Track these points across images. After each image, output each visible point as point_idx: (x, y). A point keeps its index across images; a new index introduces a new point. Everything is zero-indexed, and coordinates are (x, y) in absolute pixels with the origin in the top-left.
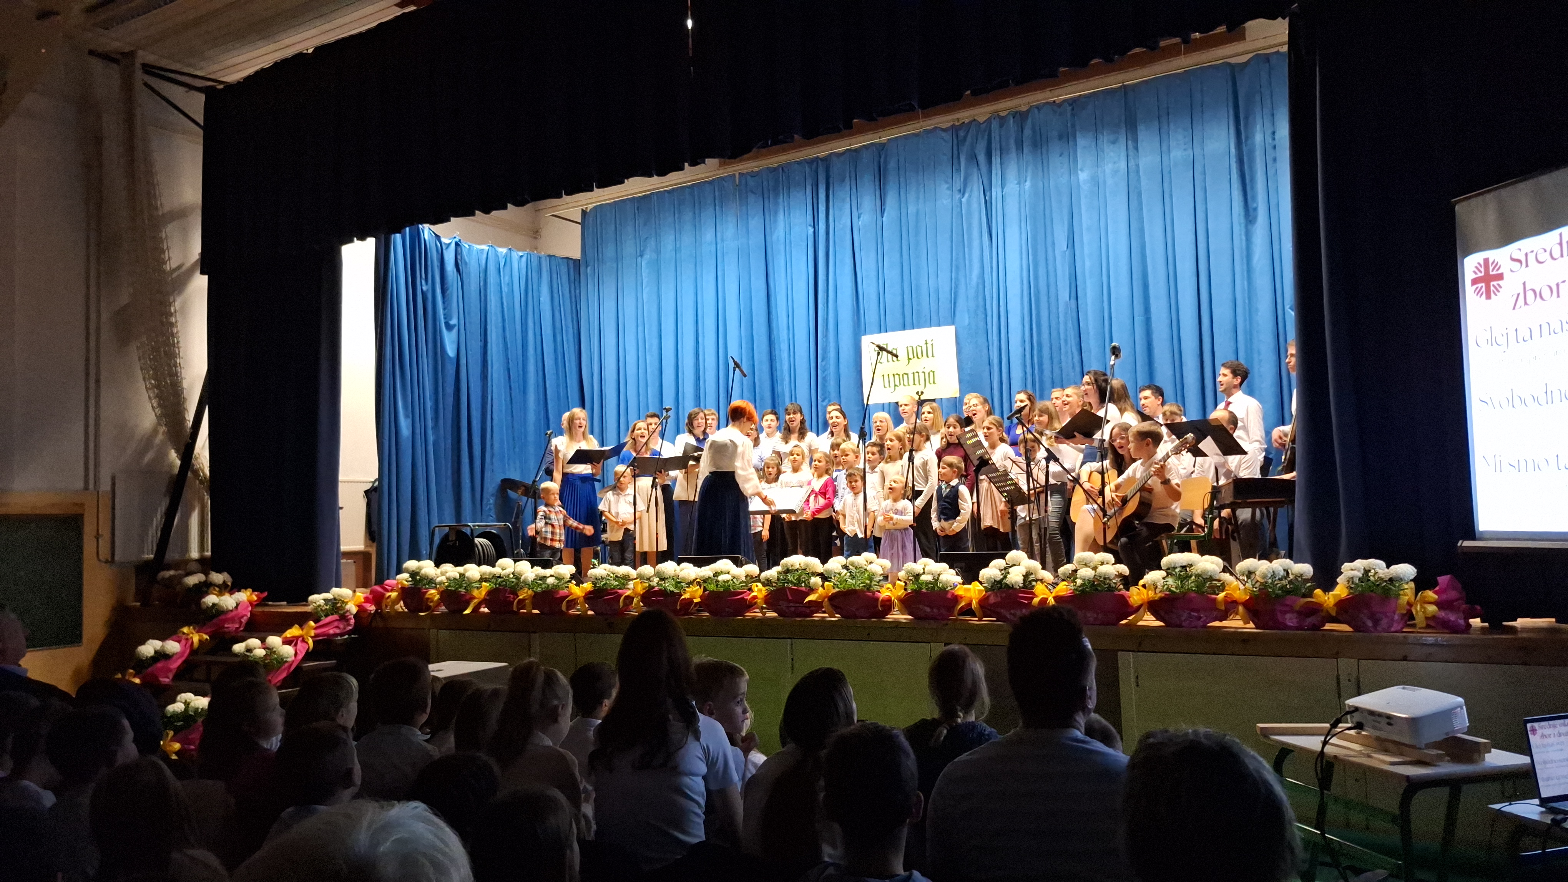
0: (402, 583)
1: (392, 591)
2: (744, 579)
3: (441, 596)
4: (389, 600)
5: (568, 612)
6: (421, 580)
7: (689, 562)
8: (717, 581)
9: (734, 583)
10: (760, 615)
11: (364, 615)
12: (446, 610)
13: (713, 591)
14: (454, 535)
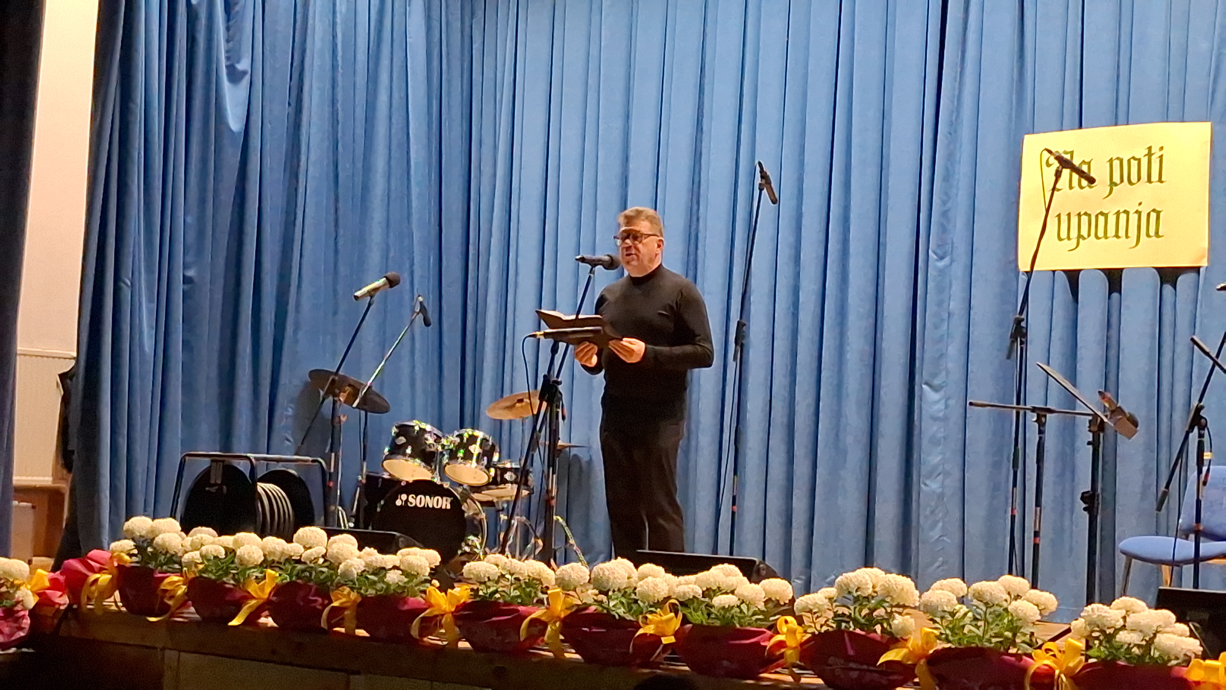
0: (120, 559)
1: (101, 570)
2: (762, 606)
3: (188, 588)
4: (93, 588)
5: (423, 642)
6: (155, 555)
7: (657, 564)
8: (709, 606)
9: (741, 611)
10: (790, 679)
11: (48, 611)
12: (197, 616)
13: (701, 625)
14: (220, 472)
